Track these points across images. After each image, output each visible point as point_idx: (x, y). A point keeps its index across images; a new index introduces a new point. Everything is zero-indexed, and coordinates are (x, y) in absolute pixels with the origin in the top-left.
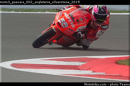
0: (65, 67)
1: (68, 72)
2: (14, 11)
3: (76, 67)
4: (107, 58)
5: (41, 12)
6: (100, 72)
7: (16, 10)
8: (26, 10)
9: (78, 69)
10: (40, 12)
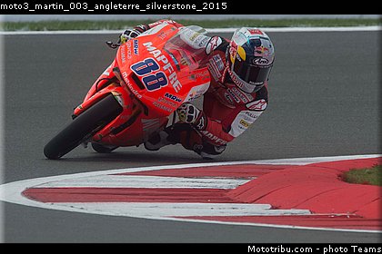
0: (186, 195)
1: (196, 210)
2: (27, 28)
3: (222, 195)
4: (314, 165)
5: (110, 29)
6: (295, 207)
7: (33, 26)
8: (65, 26)
9: (225, 199)
10: (106, 29)
